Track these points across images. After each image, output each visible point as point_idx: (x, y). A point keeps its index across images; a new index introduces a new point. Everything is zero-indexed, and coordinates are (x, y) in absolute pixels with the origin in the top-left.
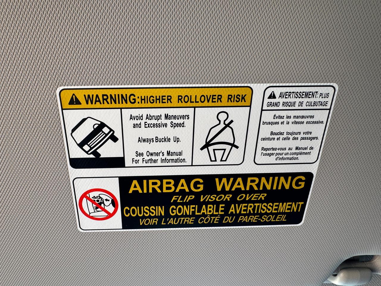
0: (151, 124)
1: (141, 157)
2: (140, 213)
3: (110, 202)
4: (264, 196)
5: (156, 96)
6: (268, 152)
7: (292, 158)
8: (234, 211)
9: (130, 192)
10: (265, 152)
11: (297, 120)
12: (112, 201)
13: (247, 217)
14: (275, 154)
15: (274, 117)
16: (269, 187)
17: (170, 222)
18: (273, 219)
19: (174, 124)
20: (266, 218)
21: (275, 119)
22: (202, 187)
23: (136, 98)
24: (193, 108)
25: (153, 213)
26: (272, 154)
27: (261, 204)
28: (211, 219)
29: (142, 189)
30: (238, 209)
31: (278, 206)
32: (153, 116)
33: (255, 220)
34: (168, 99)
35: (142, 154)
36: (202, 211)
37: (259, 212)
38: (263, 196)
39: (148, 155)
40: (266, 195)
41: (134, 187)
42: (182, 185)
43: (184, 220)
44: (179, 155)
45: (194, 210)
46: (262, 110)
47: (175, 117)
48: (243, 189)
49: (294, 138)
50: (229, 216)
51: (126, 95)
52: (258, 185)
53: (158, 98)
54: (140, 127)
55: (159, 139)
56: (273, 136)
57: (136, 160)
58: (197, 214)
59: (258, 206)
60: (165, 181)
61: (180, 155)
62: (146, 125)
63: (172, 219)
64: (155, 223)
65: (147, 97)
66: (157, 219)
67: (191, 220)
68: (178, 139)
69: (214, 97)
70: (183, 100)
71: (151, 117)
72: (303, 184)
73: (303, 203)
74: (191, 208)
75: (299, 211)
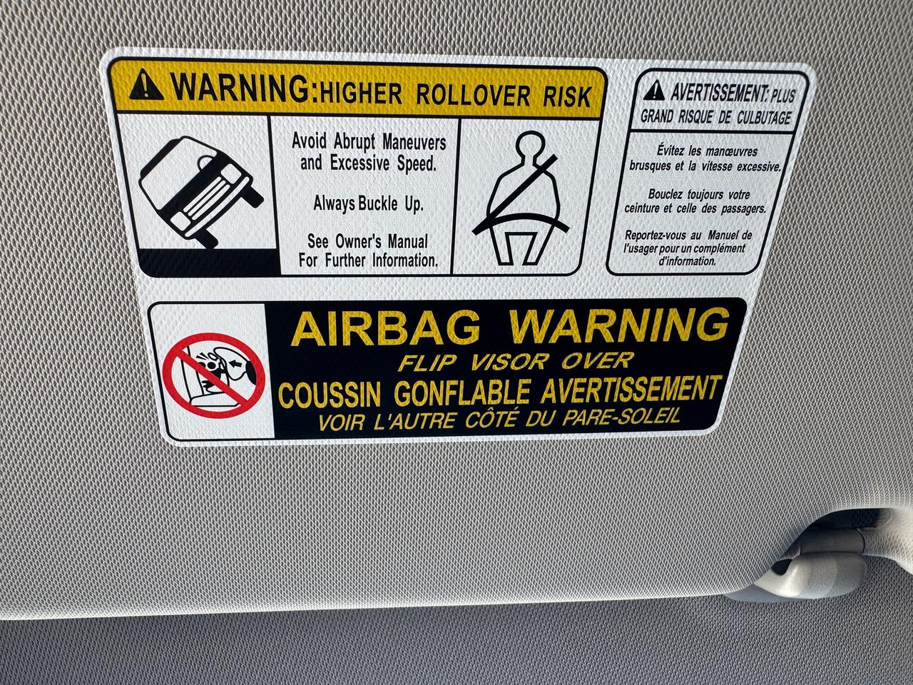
0: (349, 160)
1: (324, 250)
2: (321, 400)
3: (243, 369)
4: (629, 359)
5: (361, 84)
6: (641, 243)
7: (700, 259)
8: (553, 396)
9: (295, 342)
10: (633, 243)
11: (716, 160)
12: (249, 365)
13: (584, 412)
14: (658, 250)
15: (659, 150)
16: (640, 336)
17: (395, 423)
18: (647, 418)
20: (631, 415)
21: (661, 154)
22: (475, 332)
23: (309, 85)
24: (457, 120)
25: (352, 400)
26: (652, 249)
27: (620, 379)
28: (497, 417)
29: (325, 334)
31: (661, 384)
32: (353, 139)
33: (605, 420)
34: (391, 93)
35: (325, 241)
36: (476, 397)
37: (615, 400)
38: (625, 359)
39: (340, 244)
40: (632, 355)
41: (305, 331)
42: (427, 328)
43: (429, 418)
44: (420, 247)
45: (454, 393)
46: (630, 130)
47: (408, 143)
48: (577, 339)
49: (706, 207)
50: (542, 409)
51: (283, 77)
52: (615, 330)
53: (365, 88)
54: (318, 168)
55: (369, 200)
56: (654, 202)
57: (309, 257)
58: (461, 403)
59: (614, 385)
60: (382, 315)
61: (423, 247)
62: (336, 161)
63: (400, 415)
64: (359, 425)
65: (338, 84)
66: (363, 417)
67: (447, 420)
68: (417, 203)
69: (510, 91)
70: (429, 96)
71: (347, 141)
72: (722, 328)
73: (720, 377)
74: (448, 387)
75: (711, 397)
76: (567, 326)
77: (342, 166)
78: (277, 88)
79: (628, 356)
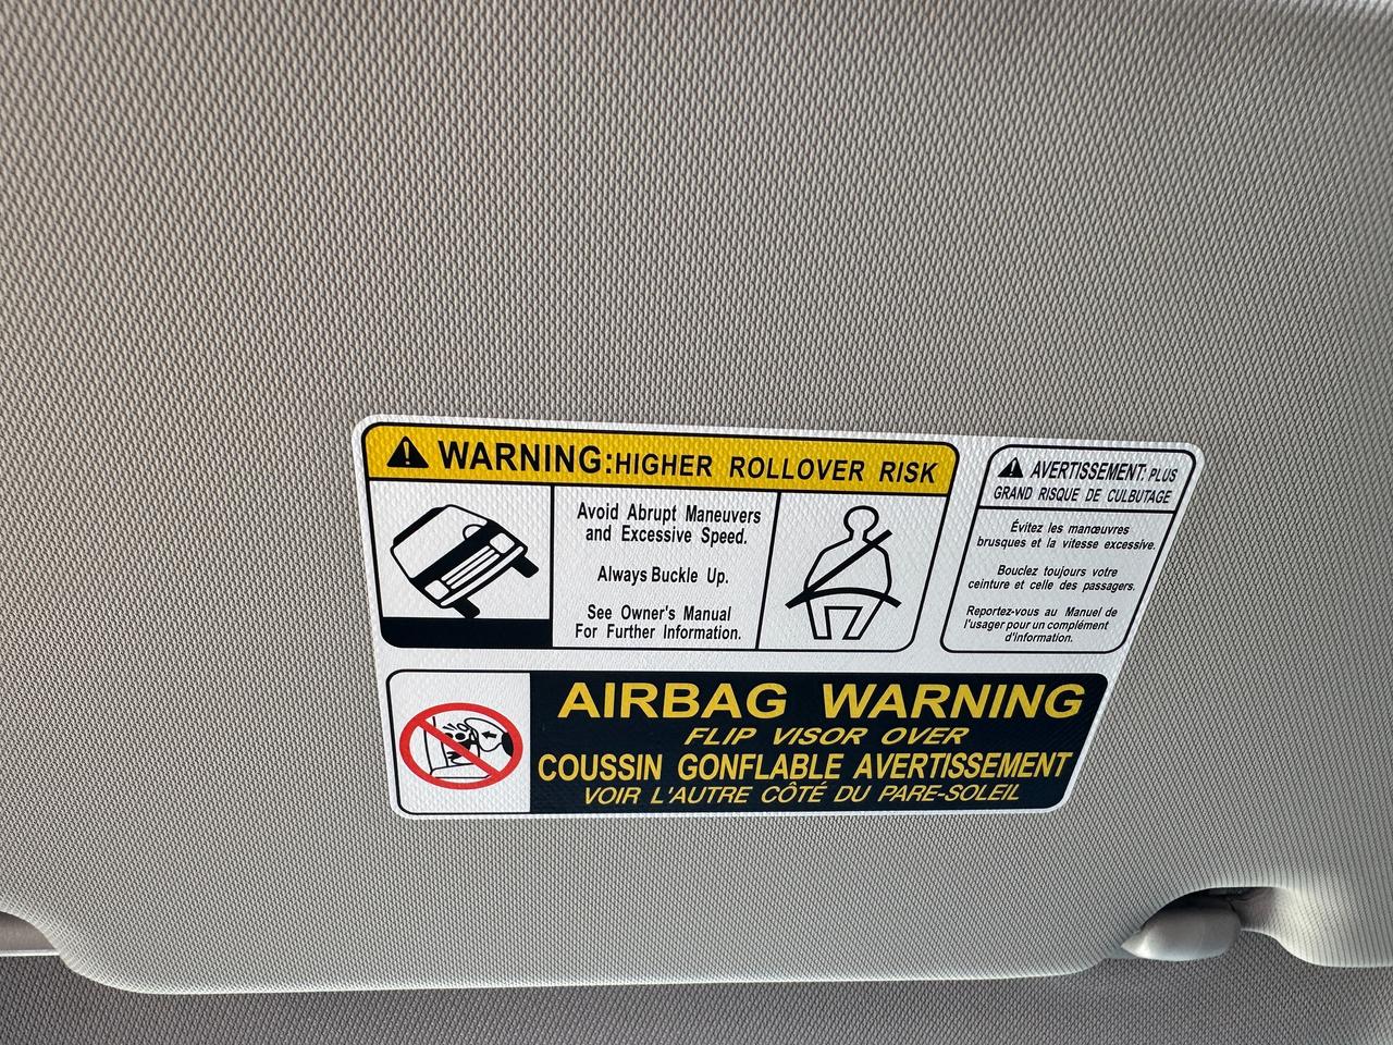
0: (644, 531)
1: (605, 621)
2: (589, 772)
3: (498, 739)
4: (961, 735)
5: (665, 456)
6: (985, 619)
7: (1054, 636)
8: (868, 771)
9: (565, 713)
10: (975, 619)
11: (1079, 537)
12: (505, 737)
13: (905, 788)
14: (1005, 626)
15: (1013, 527)
16: (977, 711)
17: (676, 797)
18: (980, 795)
19: (713, 533)
20: (960, 792)
21: (1016, 531)
22: (780, 707)
23: (602, 457)
24: (775, 494)
25: (627, 773)
26: (997, 625)
27: (950, 755)
28: (800, 792)
29: (601, 707)
30: (883, 766)
31: (999, 760)
32: (650, 510)
33: (929, 796)
34: (700, 466)
35: (608, 613)
36: (776, 770)
37: (943, 776)
38: (957, 735)
39: (626, 615)
40: (966, 731)
41: (577, 702)
42: (723, 700)
43: (719, 792)
44: (721, 620)
45: (750, 767)
46: (978, 507)
47: (716, 516)
48: (902, 714)
49: (1064, 583)
50: (854, 784)
51: (572, 448)
52: (947, 706)
53: (669, 460)
54: (606, 539)
55: (664, 572)
56: (1004, 578)
57: (588, 628)
58: (758, 776)
59: (942, 761)
60: (670, 688)
61: (724, 620)
62: (628, 533)
63: (683, 789)
65: (637, 456)
66: (639, 789)
67: (740, 794)
68: (721, 577)
69: (841, 466)
70: (745, 470)
71: (643, 512)
72: (1075, 706)
73: (1070, 754)
74: (743, 761)
75: (1057, 775)
76: (891, 701)
77: (635, 537)
78: (565, 458)
79: (961, 732)
